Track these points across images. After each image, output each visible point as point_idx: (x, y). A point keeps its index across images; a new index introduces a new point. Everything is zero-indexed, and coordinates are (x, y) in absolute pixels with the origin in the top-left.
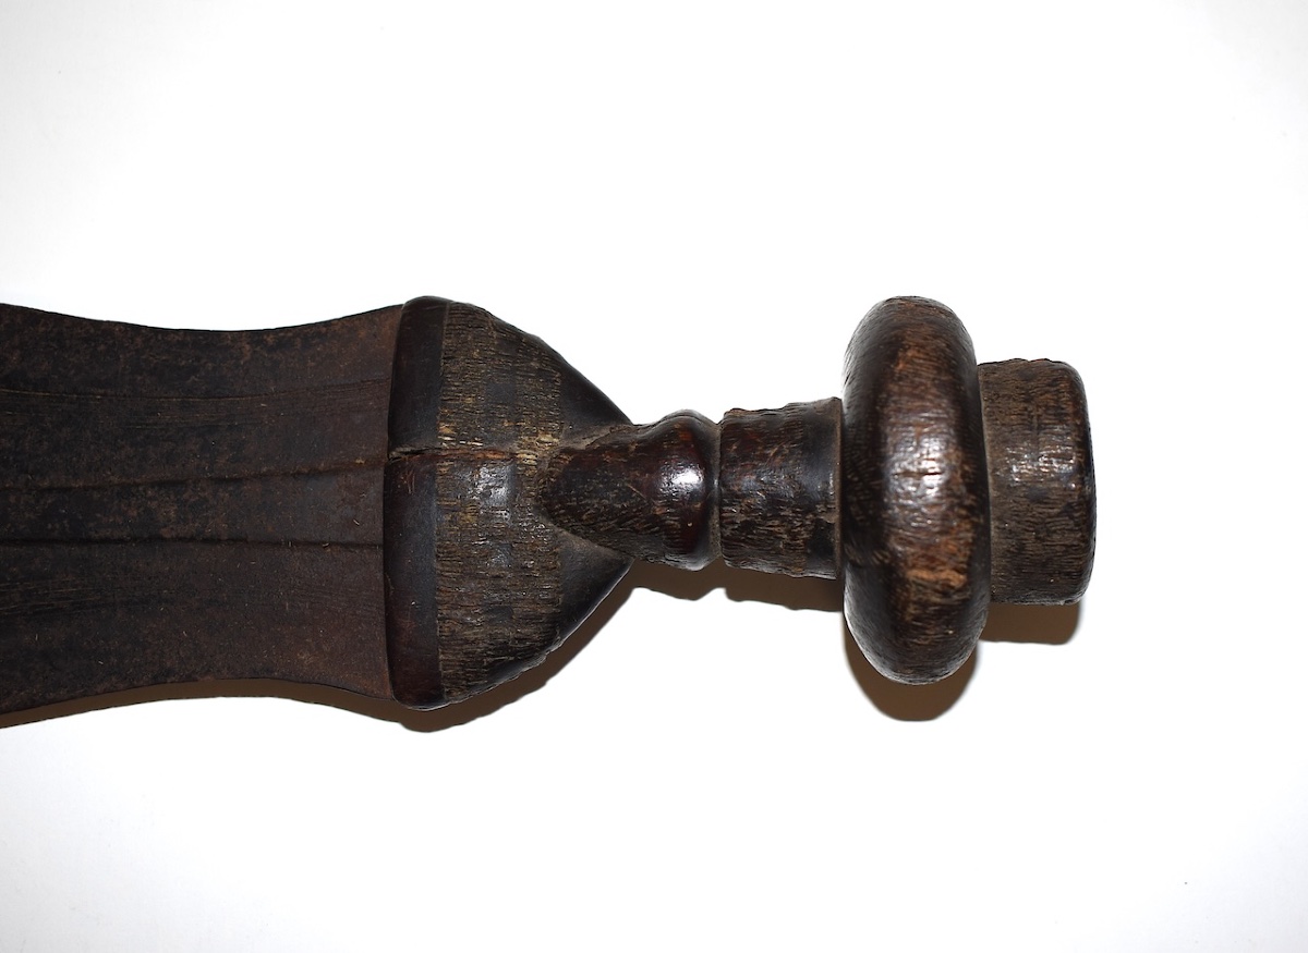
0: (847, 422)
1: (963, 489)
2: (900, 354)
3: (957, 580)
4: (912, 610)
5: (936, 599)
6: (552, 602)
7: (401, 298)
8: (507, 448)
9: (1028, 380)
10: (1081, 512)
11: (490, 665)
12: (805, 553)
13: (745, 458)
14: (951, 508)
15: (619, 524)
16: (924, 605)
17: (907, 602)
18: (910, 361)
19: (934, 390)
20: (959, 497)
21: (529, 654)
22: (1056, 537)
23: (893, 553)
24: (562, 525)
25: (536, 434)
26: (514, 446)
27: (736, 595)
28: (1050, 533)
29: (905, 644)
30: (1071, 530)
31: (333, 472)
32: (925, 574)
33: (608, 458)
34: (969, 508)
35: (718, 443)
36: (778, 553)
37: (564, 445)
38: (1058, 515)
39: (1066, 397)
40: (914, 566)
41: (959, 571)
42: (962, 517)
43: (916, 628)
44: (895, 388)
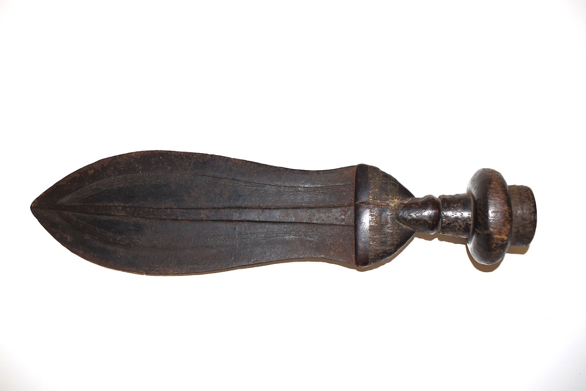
0: (476, 199)
1: (508, 216)
2: (492, 183)
3: (505, 238)
4: (494, 245)
5: (500, 242)
6: (398, 241)
7: (356, 164)
8: (386, 202)
9: (520, 190)
10: (534, 223)
11: (381, 256)
12: (462, 231)
13: (449, 207)
14: (505, 220)
15: (416, 222)
16: (497, 244)
17: (493, 243)
18: (494, 185)
19: (501, 192)
20: (508, 218)
21: (391, 254)
22: (527, 229)
23: (490, 231)
24: (401, 222)
25: (393, 199)
26: (388, 202)
27: (441, 239)
28: (526, 228)
29: (491, 254)
30: (531, 227)
31: (339, 207)
32: (498, 236)
33: (413, 206)
34: (509, 221)
35: (441, 203)
36: (456, 231)
37: (401, 202)
38: (529, 223)
39: (530, 195)
40: (496, 234)
41: (506, 236)
42: (508, 223)
43: (494, 249)
44: (491, 191)
